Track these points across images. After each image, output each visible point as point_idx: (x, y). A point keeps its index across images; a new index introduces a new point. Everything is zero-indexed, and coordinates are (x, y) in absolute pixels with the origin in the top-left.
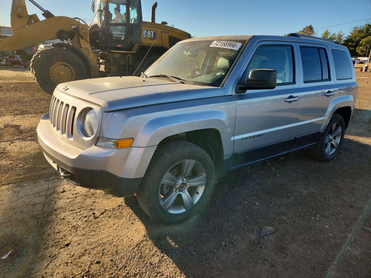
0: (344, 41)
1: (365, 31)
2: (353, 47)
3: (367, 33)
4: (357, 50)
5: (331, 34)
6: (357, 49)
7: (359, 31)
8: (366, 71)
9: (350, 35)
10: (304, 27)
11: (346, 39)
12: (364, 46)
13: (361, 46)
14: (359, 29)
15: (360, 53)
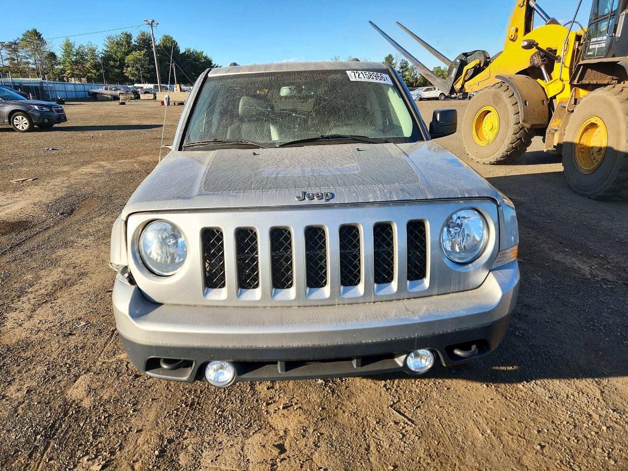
0: (101, 58)
1: (124, 43)
2: (117, 68)
3: (129, 46)
4: (125, 73)
5: (77, 47)
6: (124, 71)
7: (117, 44)
8: (169, 104)
9: (105, 49)
10: (24, 32)
11: (103, 55)
12: (133, 67)
13: (128, 66)
14: (116, 40)
15: (132, 78)
